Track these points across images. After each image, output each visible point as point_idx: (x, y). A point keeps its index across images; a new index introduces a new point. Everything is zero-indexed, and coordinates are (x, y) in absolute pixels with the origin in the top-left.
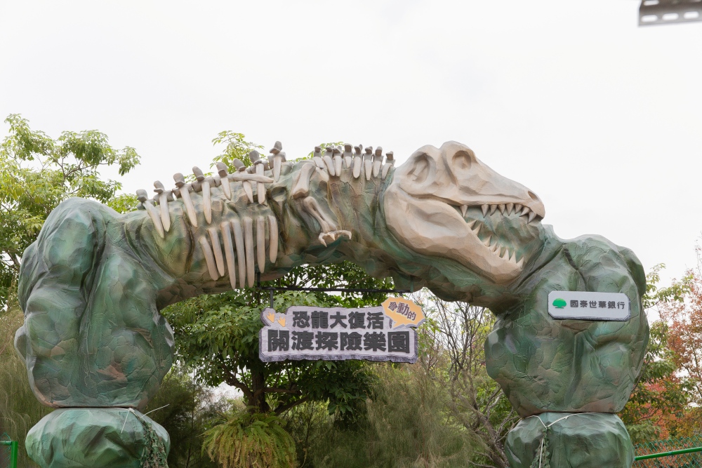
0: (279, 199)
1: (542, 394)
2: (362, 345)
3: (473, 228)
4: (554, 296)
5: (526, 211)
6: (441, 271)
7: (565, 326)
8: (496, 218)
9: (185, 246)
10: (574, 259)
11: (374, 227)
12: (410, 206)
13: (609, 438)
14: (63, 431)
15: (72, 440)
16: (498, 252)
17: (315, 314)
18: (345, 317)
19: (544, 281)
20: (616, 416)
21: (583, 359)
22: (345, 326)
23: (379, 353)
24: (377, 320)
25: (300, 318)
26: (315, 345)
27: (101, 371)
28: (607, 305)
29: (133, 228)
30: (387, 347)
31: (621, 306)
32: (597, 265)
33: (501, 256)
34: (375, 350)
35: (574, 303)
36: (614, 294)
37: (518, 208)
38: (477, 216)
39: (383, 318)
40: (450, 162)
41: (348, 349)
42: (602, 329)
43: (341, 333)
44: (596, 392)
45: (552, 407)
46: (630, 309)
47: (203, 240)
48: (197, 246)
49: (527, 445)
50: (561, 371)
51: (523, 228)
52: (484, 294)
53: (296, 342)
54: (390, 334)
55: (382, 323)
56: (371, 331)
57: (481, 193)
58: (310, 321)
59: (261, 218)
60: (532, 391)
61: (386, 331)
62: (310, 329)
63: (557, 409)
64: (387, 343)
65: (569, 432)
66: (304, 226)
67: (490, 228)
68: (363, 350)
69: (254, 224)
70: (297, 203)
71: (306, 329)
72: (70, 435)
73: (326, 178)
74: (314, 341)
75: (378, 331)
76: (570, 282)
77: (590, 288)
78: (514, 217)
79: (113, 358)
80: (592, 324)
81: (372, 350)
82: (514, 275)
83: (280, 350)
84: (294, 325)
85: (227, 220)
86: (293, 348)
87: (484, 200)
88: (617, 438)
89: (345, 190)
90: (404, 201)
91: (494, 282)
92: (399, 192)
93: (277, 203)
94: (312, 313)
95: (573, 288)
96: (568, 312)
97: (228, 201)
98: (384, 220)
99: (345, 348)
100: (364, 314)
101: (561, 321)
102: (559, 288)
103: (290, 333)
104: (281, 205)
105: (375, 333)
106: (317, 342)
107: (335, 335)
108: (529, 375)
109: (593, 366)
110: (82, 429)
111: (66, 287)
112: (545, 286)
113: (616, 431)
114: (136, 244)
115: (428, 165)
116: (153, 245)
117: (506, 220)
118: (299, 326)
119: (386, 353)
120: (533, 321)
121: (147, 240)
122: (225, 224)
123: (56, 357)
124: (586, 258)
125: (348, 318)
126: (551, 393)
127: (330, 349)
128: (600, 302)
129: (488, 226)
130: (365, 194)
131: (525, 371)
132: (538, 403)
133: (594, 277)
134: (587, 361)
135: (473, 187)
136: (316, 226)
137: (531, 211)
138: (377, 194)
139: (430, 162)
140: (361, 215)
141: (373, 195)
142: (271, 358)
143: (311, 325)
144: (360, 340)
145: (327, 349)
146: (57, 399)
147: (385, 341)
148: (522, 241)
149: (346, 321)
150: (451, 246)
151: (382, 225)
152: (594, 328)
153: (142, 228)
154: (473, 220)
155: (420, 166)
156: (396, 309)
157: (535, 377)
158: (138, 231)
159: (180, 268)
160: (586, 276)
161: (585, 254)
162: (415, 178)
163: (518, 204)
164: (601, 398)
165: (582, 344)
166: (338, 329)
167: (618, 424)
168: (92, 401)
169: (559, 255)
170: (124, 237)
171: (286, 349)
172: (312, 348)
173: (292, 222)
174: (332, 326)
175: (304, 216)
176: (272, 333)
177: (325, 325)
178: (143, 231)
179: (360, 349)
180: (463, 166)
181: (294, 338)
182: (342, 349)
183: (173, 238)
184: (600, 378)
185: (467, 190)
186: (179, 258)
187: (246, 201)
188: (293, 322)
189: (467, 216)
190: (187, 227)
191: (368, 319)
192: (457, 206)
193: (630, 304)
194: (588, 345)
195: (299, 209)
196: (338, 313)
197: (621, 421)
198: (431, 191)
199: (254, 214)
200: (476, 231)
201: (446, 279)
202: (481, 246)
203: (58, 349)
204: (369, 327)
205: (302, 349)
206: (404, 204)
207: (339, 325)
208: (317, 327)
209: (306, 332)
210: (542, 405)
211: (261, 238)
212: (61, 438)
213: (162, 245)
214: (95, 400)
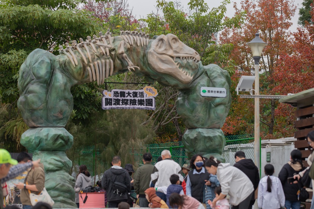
0: (113, 53)
1: (197, 122)
2: (137, 104)
3: (177, 65)
4: (203, 88)
5: (194, 59)
6: (165, 78)
7: (206, 99)
8: (185, 61)
9: (82, 70)
10: (209, 75)
11: (144, 63)
12: (157, 57)
13: (218, 137)
14: (45, 136)
15: (49, 139)
16: (185, 73)
17: (121, 92)
18: (131, 93)
19: (199, 83)
20: (220, 129)
21: (211, 110)
22: (131, 97)
23: (142, 106)
24: (142, 94)
25: (116, 93)
26: (121, 104)
27: (54, 115)
28: (219, 92)
29: (63, 62)
30: (145, 104)
31: (224, 93)
32: (216, 77)
33: (186, 75)
34: (141, 105)
35: (209, 91)
36: (221, 88)
37: (192, 58)
38: (179, 61)
39: (144, 94)
40: (170, 42)
41: (132, 105)
42: (217, 100)
43: (130, 99)
44: (215, 122)
45: (200, 126)
46: (226, 93)
47: (89, 68)
48: (86, 70)
49: (192, 140)
50: (203, 114)
51: (193, 65)
52: (179, 86)
53: (115, 102)
54: (146, 100)
55: (143, 96)
56: (140, 98)
57: (180, 52)
58: (119, 95)
59: (108, 61)
60: (194, 121)
61: (145, 98)
62: (119, 98)
63: (202, 127)
64: (145, 103)
65: (206, 135)
66: (122, 63)
67: (183, 65)
68: (137, 105)
69: (106, 62)
70: (120, 55)
71: (118, 98)
72: (48, 137)
73: (129, 46)
74: (121, 102)
75: (142, 99)
76: (207, 83)
77: (214, 86)
78: (190, 61)
79: (60, 110)
80: (214, 98)
81: (140, 105)
82: (190, 81)
83: (109, 105)
84: (114, 96)
85: (96, 61)
86: (114, 104)
87: (181, 55)
88: (221, 137)
89: (134, 49)
90: (156, 55)
91: (183, 83)
92: (154, 52)
93: (113, 55)
94: (120, 92)
95: (208, 86)
96: (207, 94)
97: (95, 54)
98: (147, 61)
99: (131, 104)
100: (137, 92)
101: (204, 97)
102: (204, 86)
103: (113, 99)
104: (114, 56)
105: (141, 99)
106: (122, 102)
107: (127, 100)
108: (193, 115)
109: (214, 113)
110: (52, 135)
111: (42, 84)
112: (199, 85)
113: (221, 135)
114: (64, 69)
115: (163, 42)
116: (70, 69)
117: (188, 62)
118: (116, 96)
119: (145, 106)
120: (195, 97)
121: (68, 67)
122: (96, 63)
123: (40, 110)
124: (213, 74)
125: (132, 94)
126: (200, 122)
127: (126, 105)
128: (217, 91)
129: (182, 65)
130: (141, 51)
131: (192, 114)
132: (196, 125)
133: (215, 82)
134: (212, 111)
135: (177, 51)
136: (126, 64)
137: (196, 59)
138: (145, 51)
139: (164, 41)
140: (140, 59)
141: (143, 51)
142: (106, 108)
143: (120, 96)
144: (136, 102)
145: (125, 105)
146: (39, 124)
147: (144, 102)
148: (193, 70)
149: (131, 95)
150: (170, 71)
151: (147, 62)
152: (215, 100)
153: (66, 63)
154: (177, 62)
155: (160, 42)
156: (148, 91)
157: (195, 116)
158: (65, 64)
159: (80, 78)
160: (212, 81)
161: (212, 73)
162: (159, 47)
163: (192, 57)
164: (216, 124)
165: (211, 105)
166: (129, 98)
167: (221, 132)
168: (51, 125)
169: (204, 73)
170: (60, 66)
171: (111, 105)
172: (120, 105)
173: (118, 62)
174: (127, 97)
175: (122, 60)
176: (106, 99)
177: (124, 97)
178: (66, 64)
179: (136, 105)
180: (174, 43)
181: (114, 101)
182: (130, 105)
183: (78, 67)
184: (216, 117)
185: (176, 52)
186: (80, 74)
187: (102, 54)
188: (113, 95)
189: (176, 60)
190: (82, 63)
191: (139, 94)
192: (172, 57)
193: (226, 92)
194: (212, 105)
195: (121, 58)
196: (129, 92)
197: (222, 131)
198: (164, 52)
199: (105, 59)
200: (178, 66)
201: (167, 81)
202: (180, 72)
203: (41, 107)
204: (139, 97)
205: (117, 105)
206: (156, 57)
207: (129, 96)
208: (122, 97)
209: (118, 99)
210: (197, 125)
211: (108, 67)
212: (45, 138)
213: (74, 70)
214: (52, 124)
